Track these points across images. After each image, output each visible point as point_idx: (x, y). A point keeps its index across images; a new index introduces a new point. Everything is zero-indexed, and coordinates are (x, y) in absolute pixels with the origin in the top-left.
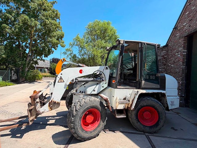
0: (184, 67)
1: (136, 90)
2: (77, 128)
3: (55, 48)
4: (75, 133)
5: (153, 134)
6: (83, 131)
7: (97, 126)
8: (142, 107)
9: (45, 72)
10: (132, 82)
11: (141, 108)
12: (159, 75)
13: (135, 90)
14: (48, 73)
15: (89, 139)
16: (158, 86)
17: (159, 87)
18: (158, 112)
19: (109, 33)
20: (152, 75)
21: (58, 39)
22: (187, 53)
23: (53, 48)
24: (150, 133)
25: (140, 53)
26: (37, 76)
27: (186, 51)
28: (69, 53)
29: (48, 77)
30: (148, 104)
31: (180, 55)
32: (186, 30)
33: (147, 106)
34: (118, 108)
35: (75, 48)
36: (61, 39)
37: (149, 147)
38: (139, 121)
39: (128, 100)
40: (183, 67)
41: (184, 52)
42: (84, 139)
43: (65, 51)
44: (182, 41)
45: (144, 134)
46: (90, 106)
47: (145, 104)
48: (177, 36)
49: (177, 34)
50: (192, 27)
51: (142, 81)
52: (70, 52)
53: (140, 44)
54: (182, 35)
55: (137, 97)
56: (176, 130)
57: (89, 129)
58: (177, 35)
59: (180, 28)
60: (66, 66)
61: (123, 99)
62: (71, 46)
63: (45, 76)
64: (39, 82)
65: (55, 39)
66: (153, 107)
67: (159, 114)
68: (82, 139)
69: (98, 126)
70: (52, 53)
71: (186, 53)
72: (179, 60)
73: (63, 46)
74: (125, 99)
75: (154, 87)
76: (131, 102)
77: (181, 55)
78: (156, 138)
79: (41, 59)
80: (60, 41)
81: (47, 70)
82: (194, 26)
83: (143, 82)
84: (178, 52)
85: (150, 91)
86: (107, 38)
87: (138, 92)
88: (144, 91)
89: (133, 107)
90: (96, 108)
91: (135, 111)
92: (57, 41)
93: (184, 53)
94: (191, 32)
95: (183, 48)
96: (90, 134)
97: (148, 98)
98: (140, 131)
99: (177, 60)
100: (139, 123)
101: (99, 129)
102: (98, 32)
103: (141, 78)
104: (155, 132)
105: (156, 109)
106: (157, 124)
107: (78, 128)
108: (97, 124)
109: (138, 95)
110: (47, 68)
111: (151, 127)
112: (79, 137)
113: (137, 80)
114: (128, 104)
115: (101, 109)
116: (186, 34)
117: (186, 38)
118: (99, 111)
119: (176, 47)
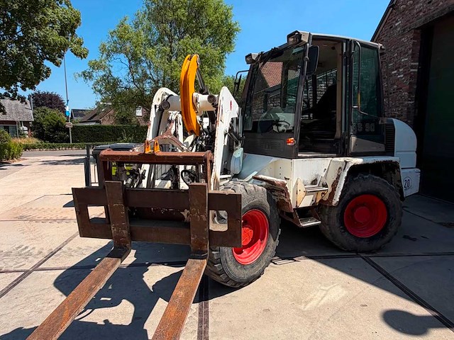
0: (412, 102)
1: (342, 159)
2: (226, 260)
3: (53, 61)
4: (223, 272)
5: (374, 253)
6: (237, 266)
7: (261, 250)
8: (353, 197)
9: (21, 135)
10: (324, 142)
11: (351, 199)
12: (385, 121)
13: (338, 159)
14: (30, 136)
15: (249, 281)
16: (382, 148)
17: (384, 150)
18: (386, 204)
19: (210, 15)
20: (370, 121)
21: (62, 33)
22: (418, 69)
23: (48, 59)
24: (370, 252)
25: (344, 67)
26: (5, 146)
27: (417, 64)
28: (99, 74)
29: (34, 148)
30: (366, 190)
31: (402, 76)
32: (421, 11)
33: (363, 193)
34: (301, 206)
35: (119, 60)
36: (73, 33)
37: (381, 278)
38: (345, 230)
39: (321, 185)
40: (409, 102)
41: (412, 67)
42: (240, 283)
43: (87, 68)
44: (408, 41)
45: (358, 256)
46: (249, 205)
47: (360, 190)
48: (396, 27)
49: (397, 22)
50: (435, 4)
51: (349, 136)
52: (101, 73)
53: (345, 44)
54: (409, 25)
55: (345, 174)
56: (414, 240)
57: (247, 260)
58: (396, 24)
59: (404, 6)
60: (82, 115)
61: (310, 183)
62: (105, 55)
63: (27, 148)
64: (15, 163)
65: (55, 32)
66: (376, 194)
67: (388, 209)
68: (236, 283)
69: (265, 251)
70: (47, 76)
71: (416, 70)
72: (400, 86)
73: (82, 55)
74: (314, 182)
75: (374, 149)
76: (330, 189)
77: (405, 75)
78: (386, 259)
79: (11, 95)
80: (70, 38)
81: (26, 128)
82: (441, 3)
83: (353, 139)
84: (399, 68)
85: (371, 160)
86: (208, 31)
87: (346, 162)
88: (359, 161)
89: (337, 199)
90: (259, 209)
91: (338, 208)
92: (62, 38)
93: (412, 70)
94: (433, 17)
95: (412, 57)
96: (252, 270)
97: (365, 175)
98: (348, 251)
99: (395, 87)
100: (346, 233)
101: (267, 257)
102: (179, 12)
103: (347, 129)
104: (379, 249)
105: (382, 198)
106: (384, 231)
107: (228, 259)
108: (262, 246)
109: (347, 170)
110: (26, 123)
111: (371, 239)
112: (230, 279)
113: (338, 135)
114: (323, 193)
115: (269, 209)
116: (419, 23)
117: (418, 31)
118: (267, 215)
119: (393, 53)
